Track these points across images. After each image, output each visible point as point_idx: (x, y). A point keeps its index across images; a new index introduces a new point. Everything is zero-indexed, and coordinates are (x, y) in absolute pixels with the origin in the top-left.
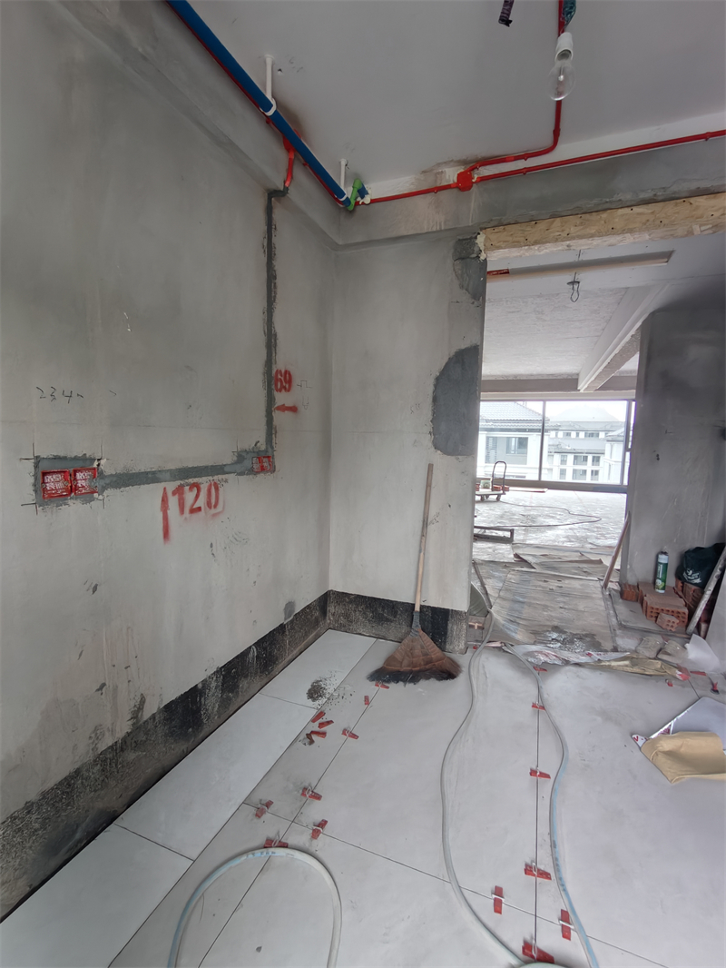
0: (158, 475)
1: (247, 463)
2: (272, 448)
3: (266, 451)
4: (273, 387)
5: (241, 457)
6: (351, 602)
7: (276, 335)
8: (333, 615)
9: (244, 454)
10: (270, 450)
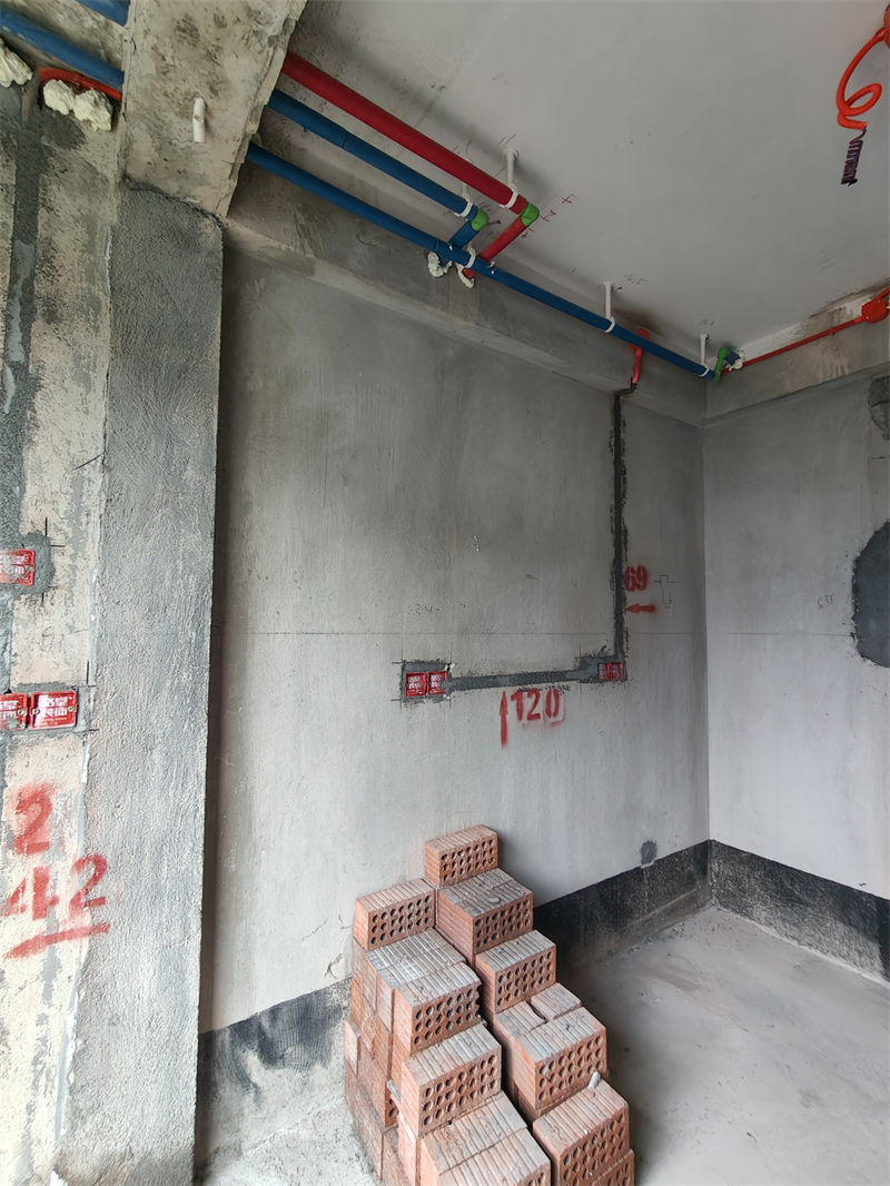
0: (498, 680)
1: (592, 670)
2: (623, 652)
3: (616, 656)
4: (624, 586)
5: (584, 662)
6: (741, 862)
7: (626, 531)
8: (717, 876)
9: (588, 660)
10: (620, 655)
